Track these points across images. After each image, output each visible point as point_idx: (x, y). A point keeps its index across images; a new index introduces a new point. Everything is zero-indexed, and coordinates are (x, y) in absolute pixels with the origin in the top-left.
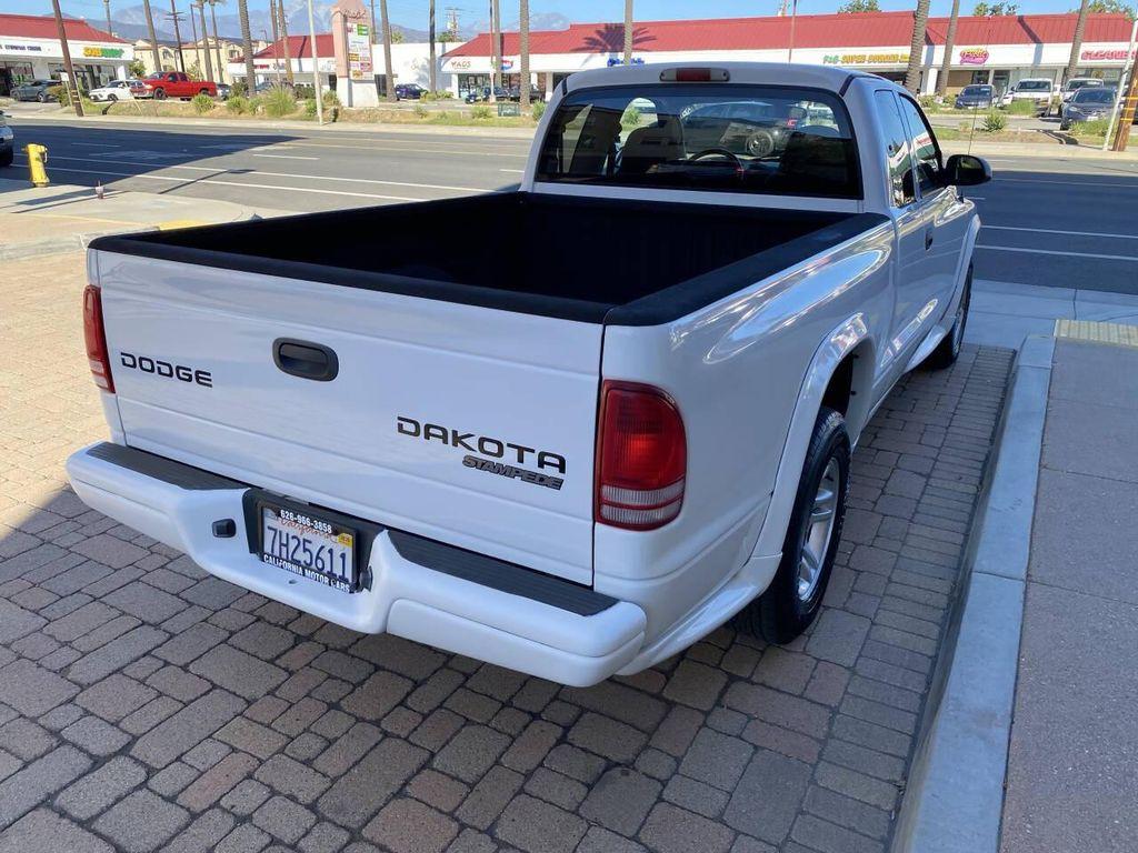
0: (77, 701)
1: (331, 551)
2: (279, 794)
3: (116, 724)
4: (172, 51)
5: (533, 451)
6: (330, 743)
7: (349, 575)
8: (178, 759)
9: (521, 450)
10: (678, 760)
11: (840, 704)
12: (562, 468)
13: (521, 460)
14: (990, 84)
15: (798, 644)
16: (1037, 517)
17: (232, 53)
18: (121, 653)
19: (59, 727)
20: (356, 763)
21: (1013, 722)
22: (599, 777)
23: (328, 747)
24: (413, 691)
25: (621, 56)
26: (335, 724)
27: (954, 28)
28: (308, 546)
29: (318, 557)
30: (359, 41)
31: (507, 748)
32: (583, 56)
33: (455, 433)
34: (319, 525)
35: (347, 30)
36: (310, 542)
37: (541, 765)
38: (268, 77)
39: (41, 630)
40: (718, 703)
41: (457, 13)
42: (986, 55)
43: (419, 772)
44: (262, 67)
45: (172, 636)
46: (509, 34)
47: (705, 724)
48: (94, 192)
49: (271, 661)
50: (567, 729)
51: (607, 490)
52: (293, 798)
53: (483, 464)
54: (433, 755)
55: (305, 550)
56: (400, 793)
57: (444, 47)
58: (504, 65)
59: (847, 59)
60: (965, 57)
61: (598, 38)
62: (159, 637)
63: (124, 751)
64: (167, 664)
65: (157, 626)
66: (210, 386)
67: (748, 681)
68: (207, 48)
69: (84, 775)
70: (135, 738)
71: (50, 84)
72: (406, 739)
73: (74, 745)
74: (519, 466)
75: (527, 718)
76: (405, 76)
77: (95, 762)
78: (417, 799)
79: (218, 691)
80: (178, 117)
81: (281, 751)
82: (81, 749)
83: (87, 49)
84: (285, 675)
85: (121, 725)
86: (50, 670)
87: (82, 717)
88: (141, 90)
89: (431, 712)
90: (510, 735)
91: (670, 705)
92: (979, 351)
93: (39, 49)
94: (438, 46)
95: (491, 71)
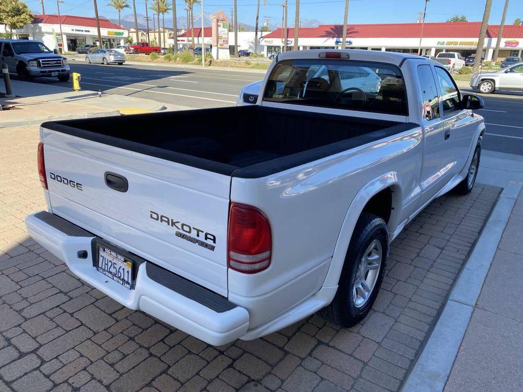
0: (22, 326)
1: (123, 269)
2: (95, 379)
3: (34, 338)
4: (145, 33)
5: (203, 232)
6: (125, 356)
7: (130, 281)
8: (56, 358)
9: (198, 231)
10: (283, 381)
11: (369, 361)
12: (214, 240)
13: (198, 236)
14: (519, 57)
15: (355, 329)
16: (488, 275)
17: (170, 34)
18: (47, 305)
19: (11, 337)
20: (134, 368)
21: (448, 380)
22: (243, 386)
23: (123, 358)
24: (169, 335)
25: (341, 40)
26: (130, 347)
27: (502, 30)
29: (119, 272)
30: (223, 31)
31: (204, 367)
32: (325, 39)
33: (172, 220)
34: (120, 257)
35: (218, 26)
36: (116, 264)
37: (218, 377)
38: (184, 45)
39: (16, 291)
40: (310, 354)
41: (269, 19)
42: (517, 43)
43: (161, 374)
44: (182, 41)
45: (71, 299)
46: (291, 29)
47: (300, 365)
48: (97, 94)
49: (110, 315)
50: (234, 360)
51: (232, 253)
52: (100, 382)
53: (183, 236)
54: (169, 367)
55: (114, 267)
56: (149, 385)
57: (262, 34)
58: (288, 42)
59: (449, 43)
60: (507, 44)
61: (331, 31)
62: (65, 298)
63: (34, 351)
64: (65, 312)
65: (66, 294)
66: (82, 190)
67: (327, 345)
68: (159, 32)
69: (15, 361)
70: (41, 346)
71: (92, 46)
72: (159, 358)
73: (15, 346)
74: (197, 238)
75: (217, 353)
76: (244, 46)
77: (21, 355)
78: (156, 388)
79: (83, 327)
80: (143, 62)
81: (102, 358)
82: (17, 349)
83: (109, 32)
84: (114, 322)
85: (37, 339)
86: (15, 310)
87: (22, 333)
88: (129, 50)
89: (174, 346)
90: (207, 361)
91: (287, 353)
92: (484, 187)
93: (89, 31)
94: (259, 33)
95: (282, 45)
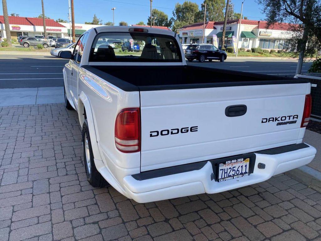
1: (242, 167)
5: (292, 116)
7: (247, 171)
9: (290, 117)
12: (297, 118)
13: (289, 119)
28: (234, 169)
29: (237, 170)
34: (240, 160)
36: (235, 167)
42: (20, 28)
53: (281, 123)
56: (255, 226)
60: (14, 28)
66: (197, 131)
74: (289, 121)
